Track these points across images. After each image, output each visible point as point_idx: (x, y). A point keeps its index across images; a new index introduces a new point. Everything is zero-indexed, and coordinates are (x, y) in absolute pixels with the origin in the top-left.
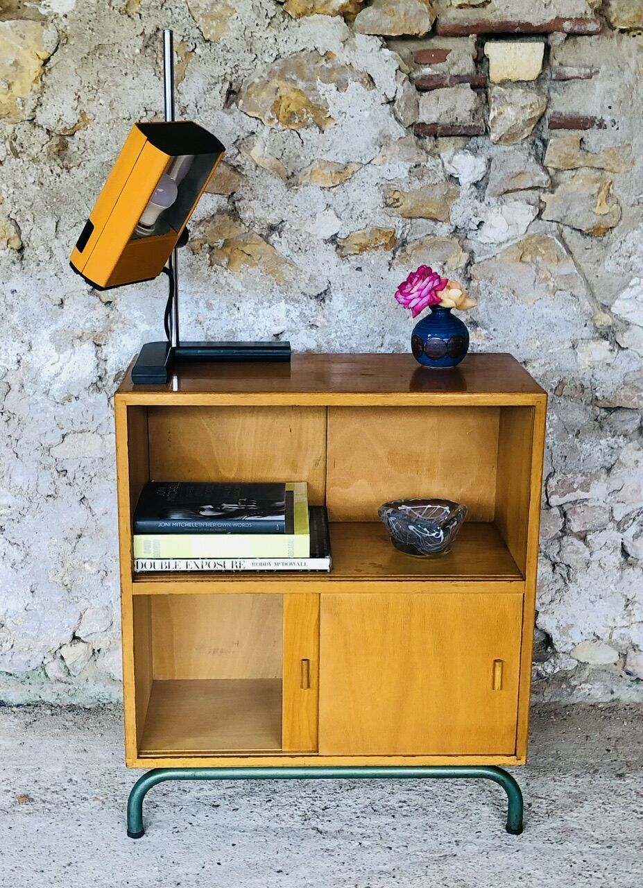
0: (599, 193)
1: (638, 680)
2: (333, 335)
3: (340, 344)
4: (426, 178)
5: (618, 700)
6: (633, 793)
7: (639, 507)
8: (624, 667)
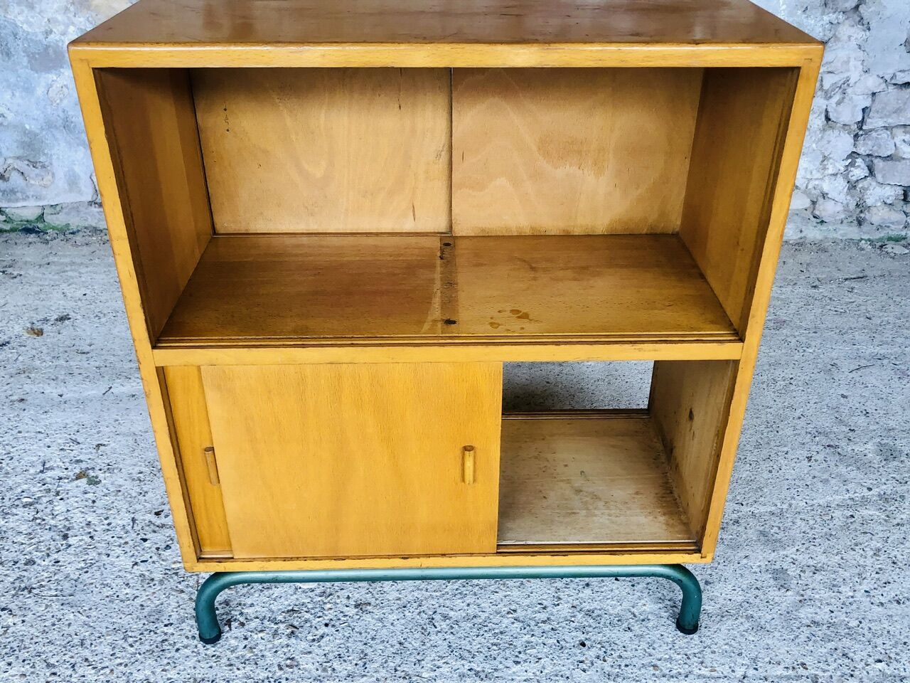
1: (822, 222)
5: (805, 237)
6: (827, 299)
7: (846, 76)
8: (812, 212)
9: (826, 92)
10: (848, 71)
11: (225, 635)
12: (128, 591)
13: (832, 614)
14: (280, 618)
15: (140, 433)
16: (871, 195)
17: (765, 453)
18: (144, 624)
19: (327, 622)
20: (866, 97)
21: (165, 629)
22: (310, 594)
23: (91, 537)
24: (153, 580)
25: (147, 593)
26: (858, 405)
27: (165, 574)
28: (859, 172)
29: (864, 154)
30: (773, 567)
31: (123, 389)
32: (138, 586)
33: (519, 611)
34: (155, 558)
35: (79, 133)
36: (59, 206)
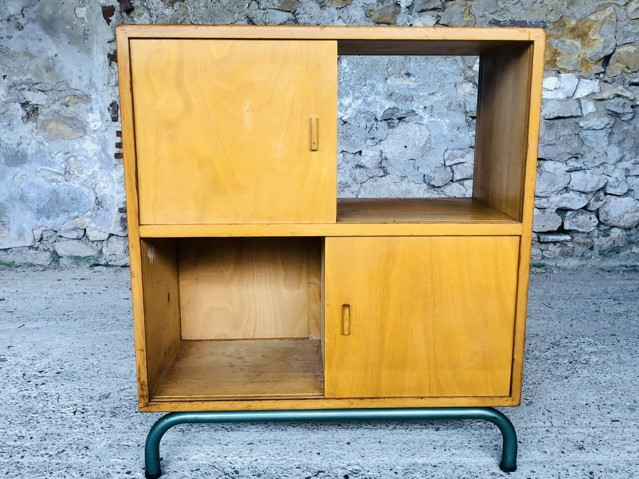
0: (465, 11)
2: (342, 80)
3: (346, 84)
4: (385, 3)
14: (108, 410)
15: (38, 342)
18: (20, 413)
25: (26, 402)
27: (39, 394)
31: (31, 326)
34: (34, 388)
35: (29, 203)
36: (10, 250)
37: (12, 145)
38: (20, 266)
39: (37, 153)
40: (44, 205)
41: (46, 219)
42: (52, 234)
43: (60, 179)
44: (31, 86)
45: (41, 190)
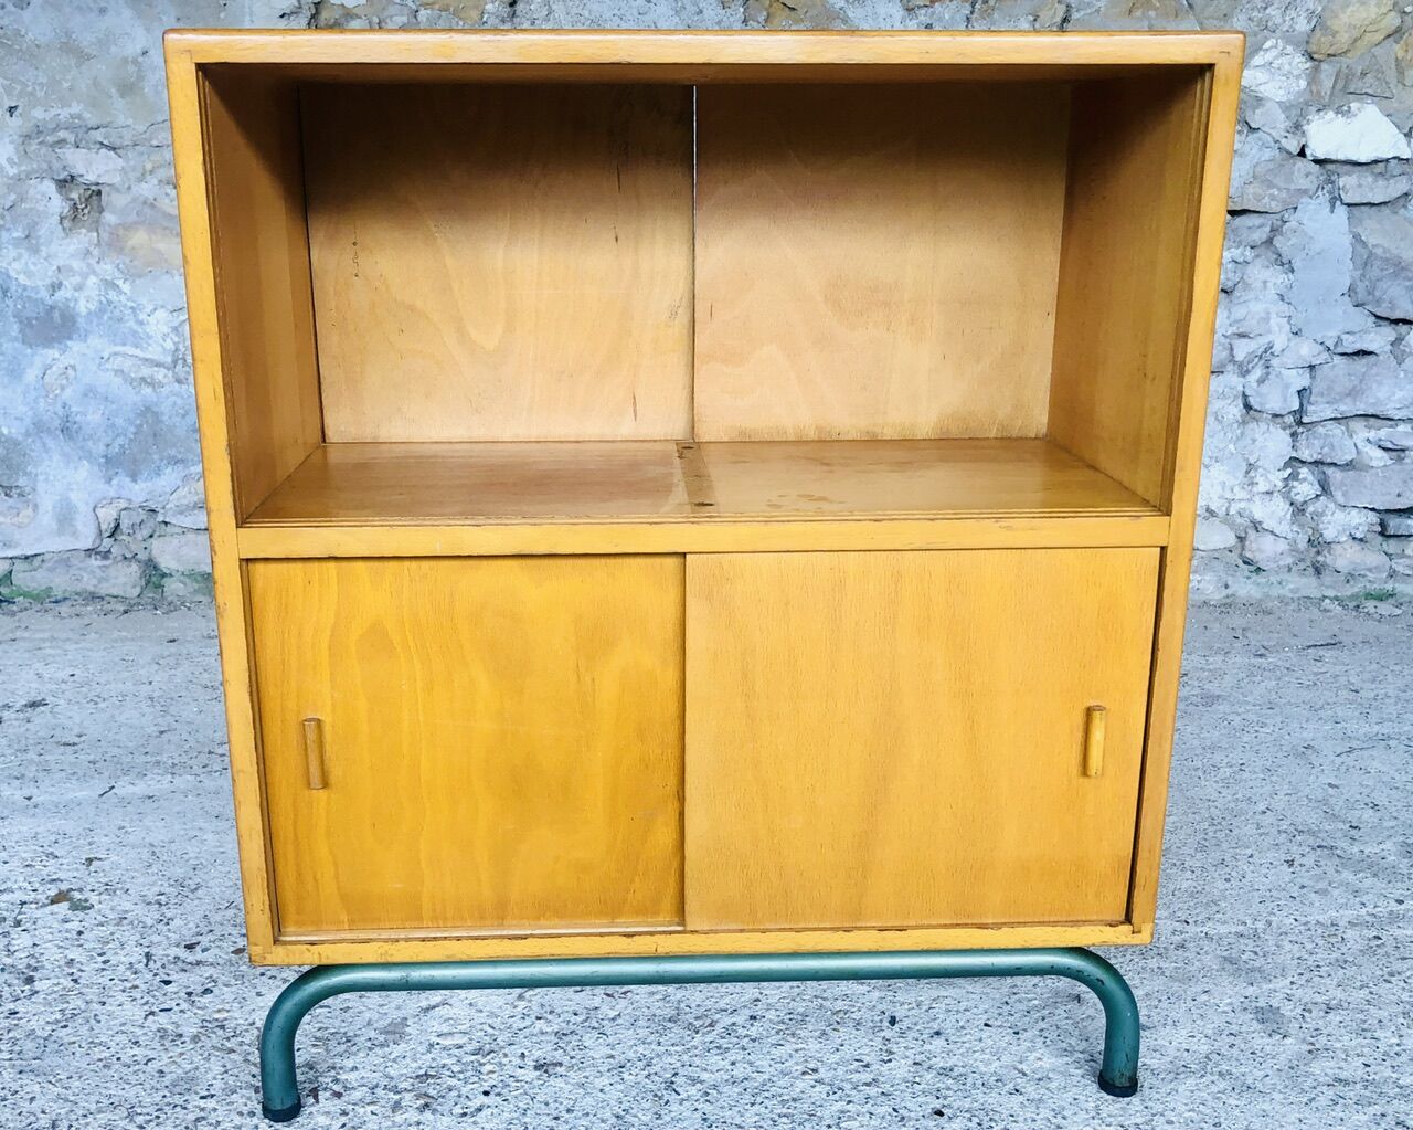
1: (1259, 569)
5: (1234, 594)
7: (1267, 341)
8: (1241, 555)
9: (1240, 365)
10: (1270, 332)
11: (306, 1111)
12: (136, 1051)
13: (1367, 1069)
14: (402, 1085)
15: (162, 844)
16: (1329, 523)
17: (1216, 855)
18: (164, 1096)
19: (488, 1089)
20: (1301, 371)
21: (202, 1103)
22: (456, 1052)
23: (75, 981)
24: (181, 1036)
25: (172, 1054)
26: (1359, 797)
27: (202, 1027)
28: (1306, 488)
29: (1310, 460)
30: (1254, 1004)
31: (131, 789)
32: (157, 1045)
33: (822, 1070)
34: (184, 1006)
35: (84, 439)
36: (39, 558)
37: (35, 289)
38: (65, 599)
39: (101, 311)
40: (122, 446)
41: (128, 480)
42: (144, 517)
43: (160, 377)
44: (82, 135)
45: (114, 407)
